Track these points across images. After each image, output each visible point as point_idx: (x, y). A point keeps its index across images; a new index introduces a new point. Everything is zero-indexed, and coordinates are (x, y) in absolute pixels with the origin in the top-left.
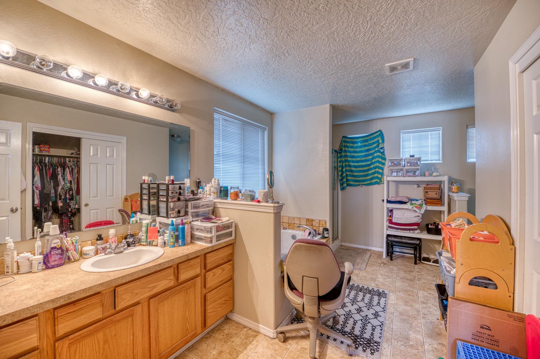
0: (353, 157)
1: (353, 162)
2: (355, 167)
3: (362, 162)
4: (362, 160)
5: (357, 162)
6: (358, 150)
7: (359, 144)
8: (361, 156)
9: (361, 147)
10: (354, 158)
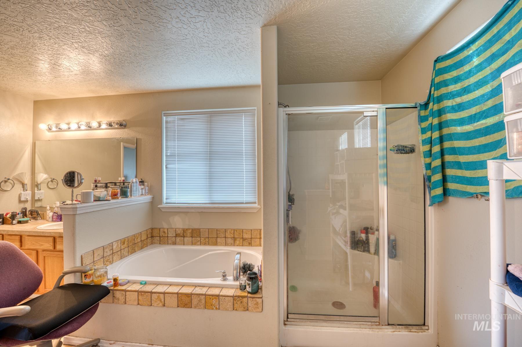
0: (460, 107)
1: (462, 122)
2: (468, 136)
3: (486, 117)
4: (484, 112)
5: (472, 119)
6: (473, 80)
7: (476, 61)
8: (483, 96)
9: (480, 68)
10: (463, 110)
